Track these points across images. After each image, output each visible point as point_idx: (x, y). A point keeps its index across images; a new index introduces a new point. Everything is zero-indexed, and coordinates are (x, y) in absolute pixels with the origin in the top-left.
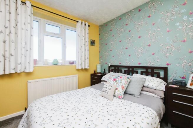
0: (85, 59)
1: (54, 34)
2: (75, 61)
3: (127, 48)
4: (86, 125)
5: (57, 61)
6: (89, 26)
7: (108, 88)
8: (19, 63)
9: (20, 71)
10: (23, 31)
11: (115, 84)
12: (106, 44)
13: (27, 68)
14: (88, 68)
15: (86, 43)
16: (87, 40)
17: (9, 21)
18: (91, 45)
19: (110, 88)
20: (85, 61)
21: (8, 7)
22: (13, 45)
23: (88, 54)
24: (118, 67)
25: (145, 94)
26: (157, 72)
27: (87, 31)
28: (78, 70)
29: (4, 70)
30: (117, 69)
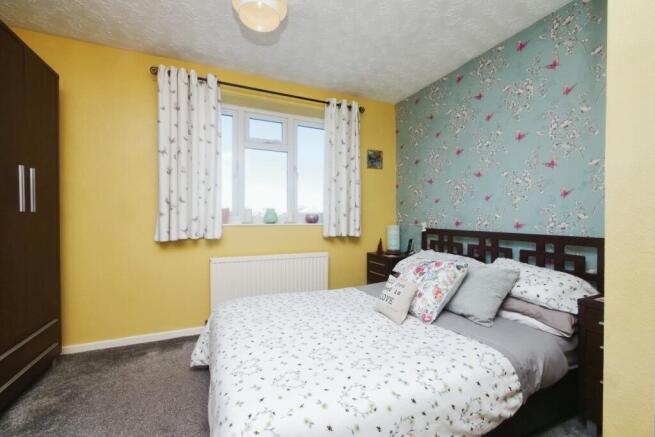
0: (349, 210)
1: (268, 142)
2: (322, 214)
3: (479, 175)
4: (346, 395)
5: (275, 214)
6: (361, 110)
7: (393, 291)
8: (194, 217)
9: (196, 235)
10: (203, 144)
11: (419, 281)
12: (417, 162)
13: (210, 229)
14: (357, 235)
15: (352, 162)
16: (356, 152)
17: (177, 126)
18: (369, 167)
19: (399, 289)
20: (348, 215)
21: (174, 96)
22: (183, 176)
23: (358, 194)
24: (452, 233)
25: (516, 320)
26: (578, 254)
27: (355, 126)
28: (330, 239)
29: (169, 233)
30: (446, 240)
